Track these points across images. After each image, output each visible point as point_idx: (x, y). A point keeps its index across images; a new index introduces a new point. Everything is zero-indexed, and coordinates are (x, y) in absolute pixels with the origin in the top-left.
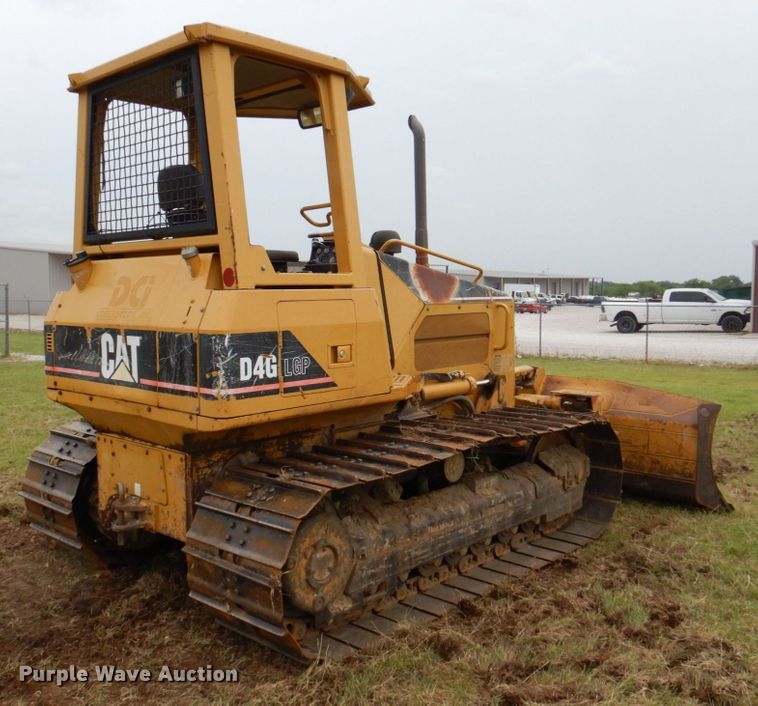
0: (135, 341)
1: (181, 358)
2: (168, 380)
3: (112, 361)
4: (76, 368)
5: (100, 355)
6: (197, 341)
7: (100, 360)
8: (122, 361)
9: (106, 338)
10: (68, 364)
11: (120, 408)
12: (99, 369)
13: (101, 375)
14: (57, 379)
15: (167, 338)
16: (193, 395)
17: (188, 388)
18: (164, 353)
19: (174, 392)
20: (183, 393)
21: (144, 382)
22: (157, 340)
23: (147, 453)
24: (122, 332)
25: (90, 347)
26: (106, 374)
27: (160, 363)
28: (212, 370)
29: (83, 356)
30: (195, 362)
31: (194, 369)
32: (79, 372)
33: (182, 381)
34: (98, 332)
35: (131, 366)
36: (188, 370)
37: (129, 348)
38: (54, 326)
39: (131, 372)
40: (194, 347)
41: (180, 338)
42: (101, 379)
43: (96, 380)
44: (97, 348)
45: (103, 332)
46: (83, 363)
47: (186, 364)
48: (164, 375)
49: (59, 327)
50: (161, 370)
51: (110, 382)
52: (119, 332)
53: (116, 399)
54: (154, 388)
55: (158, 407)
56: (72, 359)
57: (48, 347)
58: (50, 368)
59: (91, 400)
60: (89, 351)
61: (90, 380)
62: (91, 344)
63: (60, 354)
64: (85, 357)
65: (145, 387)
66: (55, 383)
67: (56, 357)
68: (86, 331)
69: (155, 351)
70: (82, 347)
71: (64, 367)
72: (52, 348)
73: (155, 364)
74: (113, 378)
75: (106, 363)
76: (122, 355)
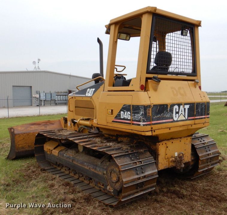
0: (187, 107)
1: (202, 109)
2: (198, 116)
3: (177, 115)
4: (163, 120)
5: (173, 113)
6: (206, 104)
7: (172, 115)
8: (182, 113)
9: (176, 107)
10: (158, 119)
11: (181, 129)
12: (172, 118)
13: (174, 120)
14: (153, 126)
15: (198, 104)
16: (205, 118)
17: (203, 117)
18: (197, 108)
19: (199, 119)
20: (202, 118)
21: (189, 118)
22: (195, 105)
23: (180, 141)
24: (183, 104)
26: (175, 119)
29: (165, 115)
30: (205, 110)
31: (205, 111)
32: (164, 121)
33: (202, 115)
34: (172, 105)
35: (185, 114)
36: (203, 112)
37: (185, 109)
38: (152, 105)
39: (185, 117)
40: (205, 106)
41: (202, 104)
42: (174, 121)
43: (172, 122)
44: (171, 111)
45: (175, 105)
46: (165, 117)
47: (203, 110)
48: (197, 115)
49: (154, 105)
50: (196, 113)
51: (177, 121)
52: (182, 105)
53: (180, 126)
54: (193, 119)
55: (195, 124)
56: (160, 117)
57: (148, 115)
58: (148, 123)
59: (170, 129)
60: (168, 112)
61: (170, 123)
62: (169, 110)
63: (154, 116)
64: (166, 115)
65: (190, 120)
66: (152, 128)
67: (153, 118)
68: (168, 105)
69: (194, 109)
70: (165, 112)
71: (157, 121)
72: (150, 115)
73: (194, 112)
74: (178, 120)
75: (175, 115)
76: (182, 111)
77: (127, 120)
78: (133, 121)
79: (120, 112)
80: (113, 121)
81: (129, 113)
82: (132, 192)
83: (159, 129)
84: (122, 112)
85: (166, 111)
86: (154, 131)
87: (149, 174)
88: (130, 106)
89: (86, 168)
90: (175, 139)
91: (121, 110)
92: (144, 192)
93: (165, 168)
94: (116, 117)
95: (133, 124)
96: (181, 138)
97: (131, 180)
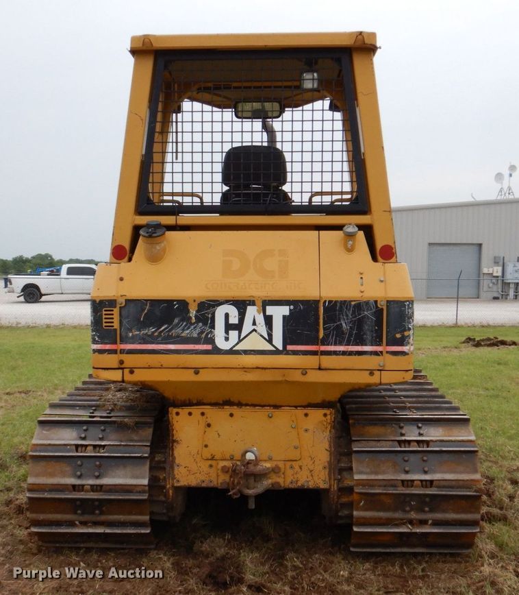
1: (358, 323)
3: (233, 333)
5: (213, 327)
6: (384, 307)
8: (254, 330)
9: (224, 310)
10: (148, 340)
12: (211, 341)
13: (215, 347)
14: (124, 357)
15: (338, 306)
16: (376, 353)
17: (367, 348)
18: (332, 319)
21: (290, 347)
22: (322, 309)
23: (270, 417)
24: (259, 303)
25: (194, 320)
26: (224, 346)
27: (324, 329)
28: (405, 330)
29: (178, 331)
30: (380, 325)
31: (378, 331)
33: (360, 343)
34: (207, 308)
35: (270, 335)
36: (369, 333)
37: (268, 318)
38: (122, 300)
39: (270, 341)
40: (378, 312)
42: (215, 351)
45: (222, 304)
47: (366, 328)
48: (331, 339)
50: (326, 335)
51: (233, 352)
52: (253, 303)
53: (245, 369)
54: (314, 353)
55: (320, 369)
56: (156, 334)
57: (104, 324)
58: (108, 347)
59: (197, 373)
60: (192, 324)
61: (196, 354)
62: (196, 316)
63: (130, 330)
64: (183, 330)
65: (295, 353)
66: (122, 362)
67: (123, 334)
68: (187, 304)
69: (318, 318)
70: (176, 321)
71: (140, 343)
72: (116, 325)
73: (318, 331)
74: (236, 348)
75: (223, 334)
76: (254, 324)
82: (58, 517)
83: (150, 368)
85: (182, 320)
86: (132, 372)
87: (115, 485)
90: (247, 405)
92: (108, 531)
93: (204, 485)
96: (276, 407)
97: (52, 485)
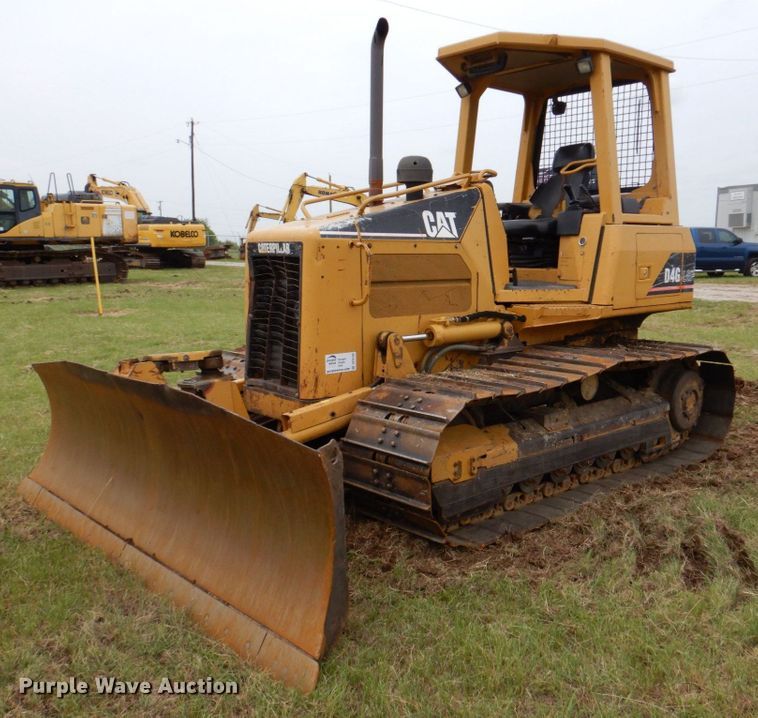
77: (675, 284)
78: (684, 284)
79: (663, 271)
80: (650, 294)
81: (678, 269)
84: (667, 270)
88: (680, 255)
89: (624, 427)
91: (666, 266)
94: (657, 282)
95: (683, 291)
